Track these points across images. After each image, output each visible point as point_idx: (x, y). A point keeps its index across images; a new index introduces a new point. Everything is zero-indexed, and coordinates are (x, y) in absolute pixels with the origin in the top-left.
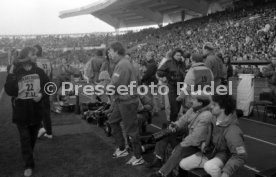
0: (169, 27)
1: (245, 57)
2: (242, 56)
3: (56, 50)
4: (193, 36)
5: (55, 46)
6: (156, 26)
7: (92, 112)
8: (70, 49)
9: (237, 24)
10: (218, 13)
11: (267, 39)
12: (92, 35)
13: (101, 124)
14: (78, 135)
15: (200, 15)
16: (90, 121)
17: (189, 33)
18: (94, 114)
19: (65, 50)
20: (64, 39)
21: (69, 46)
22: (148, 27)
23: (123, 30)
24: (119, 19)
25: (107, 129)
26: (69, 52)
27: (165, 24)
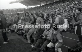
0: (43, 6)
1: (65, 14)
2: (64, 14)
3: (9, 13)
4: (50, 8)
5: (8, 12)
6: (39, 6)
7: (19, 32)
8: (13, 13)
9: (63, 5)
10: (57, 1)
11: (71, 9)
12: (20, 9)
13: (22, 36)
14: (15, 39)
15: (52, 2)
16: (19, 35)
17: (49, 7)
18: (20, 33)
19: (12, 13)
20: (11, 10)
21: (13, 12)
22: (36, 6)
23: (29, 7)
24: (28, 4)
25: (24, 37)
26: (13, 14)
27: (42, 5)
